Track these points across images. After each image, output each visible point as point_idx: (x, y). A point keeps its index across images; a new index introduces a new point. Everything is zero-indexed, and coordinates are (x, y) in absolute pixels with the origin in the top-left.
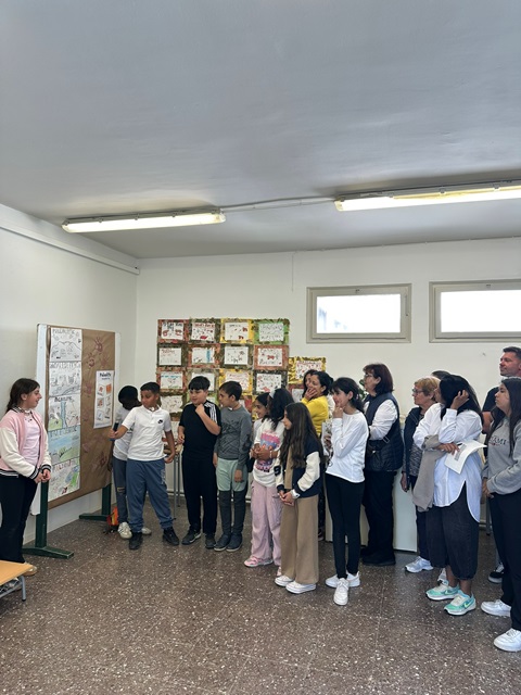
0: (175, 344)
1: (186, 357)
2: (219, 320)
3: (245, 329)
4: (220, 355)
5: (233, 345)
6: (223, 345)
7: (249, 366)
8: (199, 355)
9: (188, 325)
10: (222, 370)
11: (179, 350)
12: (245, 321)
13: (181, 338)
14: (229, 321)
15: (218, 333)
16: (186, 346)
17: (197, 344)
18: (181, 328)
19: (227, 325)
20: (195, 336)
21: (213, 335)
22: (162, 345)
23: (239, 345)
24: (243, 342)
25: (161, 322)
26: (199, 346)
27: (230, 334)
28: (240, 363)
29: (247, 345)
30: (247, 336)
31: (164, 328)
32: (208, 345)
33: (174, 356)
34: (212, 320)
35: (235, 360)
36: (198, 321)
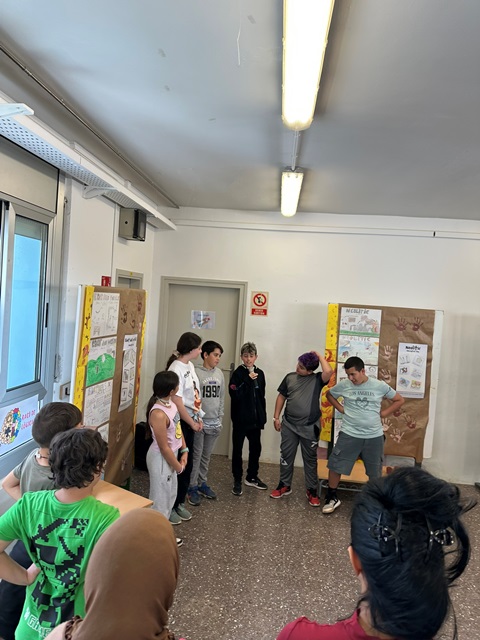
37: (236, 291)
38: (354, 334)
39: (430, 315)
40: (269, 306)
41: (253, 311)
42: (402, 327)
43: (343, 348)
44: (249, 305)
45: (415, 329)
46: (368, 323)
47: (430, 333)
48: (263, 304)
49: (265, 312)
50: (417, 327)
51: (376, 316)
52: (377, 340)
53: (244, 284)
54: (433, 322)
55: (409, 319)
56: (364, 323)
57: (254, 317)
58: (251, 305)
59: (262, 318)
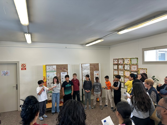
0: (116, 64)
1: (118, 67)
2: (123, 59)
3: (129, 61)
4: (124, 67)
5: (126, 65)
6: (124, 65)
7: (129, 70)
8: (120, 67)
9: (118, 60)
10: (124, 71)
11: (117, 66)
12: (128, 58)
13: (117, 63)
14: (125, 59)
15: (123, 62)
16: (118, 65)
17: (120, 64)
18: (117, 61)
19: (125, 60)
20: (119, 63)
21: (122, 62)
22: (114, 64)
23: (127, 65)
24: (128, 64)
25: (114, 59)
26: (120, 65)
27: (126, 62)
28: (128, 69)
29: (129, 65)
30: (129, 62)
31: (114, 61)
32: (122, 65)
33: (116, 67)
34: (122, 59)
35: (127, 69)
36: (120, 59)
37: (16, 64)
38: (50, 72)
39: (67, 65)
40: (27, 67)
41: (22, 69)
42: (61, 69)
43: (48, 75)
44: (20, 67)
45: (64, 69)
46: (53, 69)
47: (67, 69)
48: (25, 67)
49: (25, 69)
50: (64, 68)
51: (55, 67)
52: (56, 72)
53: (18, 62)
54: (67, 67)
55: (62, 67)
56: (52, 69)
57: (22, 70)
58: (21, 67)
59: (25, 70)
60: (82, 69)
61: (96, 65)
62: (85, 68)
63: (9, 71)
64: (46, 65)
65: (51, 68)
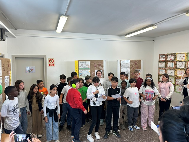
0: (163, 61)
1: (166, 65)
2: (175, 54)
3: (184, 56)
4: (176, 65)
5: (180, 62)
6: (177, 62)
7: (185, 69)
8: (170, 65)
9: (166, 55)
10: (176, 70)
11: (164, 63)
12: (184, 53)
13: (165, 60)
14: (179, 54)
15: (175, 58)
16: (166, 62)
17: (169, 61)
18: (165, 57)
19: (178, 55)
20: (168, 59)
21: (174, 58)
22: (160, 62)
23: (182, 62)
24: (183, 60)
25: (159, 55)
26: (170, 62)
27: (179, 58)
28: (182, 67)
29: (184, 61)
30: (184, 58)
31: (160, 57)
32: (172, 62)
33: (163, 65)
34: (173, 54)
35: (180, 66)
36: (169, 54)
37: (42, 59)
38: (83, 69)
39: (102, 62)
40: (55, 63)
41: (49, 65)
42: (95, 66)
43: (80, 73)
46: (87, 65)
47: (103, 67)
48: (53, 62)
49: (54, 65)
50: (99, 65)
51: (88, 63)
52: (89, 70)
53: (45, 56)
54: (103, 64)
55: (97, 63)
56: (85, 66)
57: (50, 67)
58: (48, 63)
59: (53, 67)
60: (120, 67)
61: (138, 62)
62: (124, 66)
63: (34, 67)
64: (78, 61)
65: (84, 64)
